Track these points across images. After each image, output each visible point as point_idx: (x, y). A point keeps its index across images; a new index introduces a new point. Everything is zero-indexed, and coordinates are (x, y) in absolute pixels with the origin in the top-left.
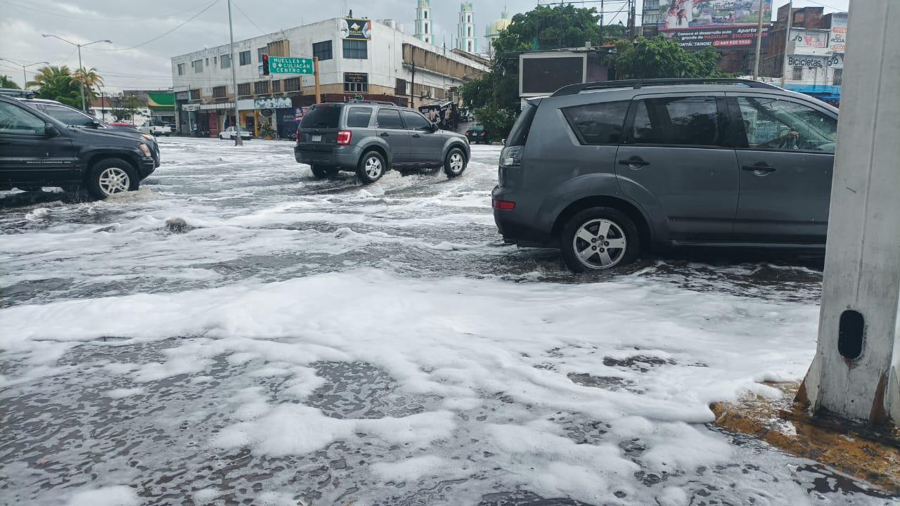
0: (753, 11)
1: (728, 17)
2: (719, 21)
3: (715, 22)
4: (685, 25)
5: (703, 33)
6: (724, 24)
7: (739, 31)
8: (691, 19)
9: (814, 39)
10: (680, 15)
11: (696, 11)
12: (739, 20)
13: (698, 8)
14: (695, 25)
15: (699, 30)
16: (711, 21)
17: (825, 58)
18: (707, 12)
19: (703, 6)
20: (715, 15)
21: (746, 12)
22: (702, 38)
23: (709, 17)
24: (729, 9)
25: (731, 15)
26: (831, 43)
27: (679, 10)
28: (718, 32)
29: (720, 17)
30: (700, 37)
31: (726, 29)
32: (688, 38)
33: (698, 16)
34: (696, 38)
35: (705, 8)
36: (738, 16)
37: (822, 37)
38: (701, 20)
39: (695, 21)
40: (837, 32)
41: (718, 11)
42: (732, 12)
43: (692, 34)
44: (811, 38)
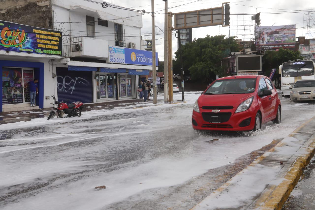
0: (289, 38)
1: (280, 40)
2: (277, 42)
3: (276, 42)
4: (265, 43)
5: (272, 46)
6: (279, 43)
7: (285, 46)
8: (267, 41)
9: (306, 49)
10: (263, 40)
11: (268, 38)
12: (284, 41)
13: (269, 37)
14: (269, 43)
15: (270, 45)
16: (274, 42)
17: (309, 55)
18: (272, 39)
19: (271, 36)
20: (276, 40)
21: (286, 39)
22: (271, 48)
23: (273, 40)
24: (280, 38)
25: (281, 40)
26: (310, 50)
27: (262, 38)
28: (277, 46)
29: (277, 40)
30: (270, 48)
31: (280, 45)
32: (266, 48)
33: (270, 40)
34: (269, 48)
35: (272, 37)
36: (284, 40)
37: (308, 48)
38: (270, 42)
39: (268, 42)
40: (311, 46)
41: (276, 38)
42: (282, 39)
43: (268, 47)
44: (305, 48)
